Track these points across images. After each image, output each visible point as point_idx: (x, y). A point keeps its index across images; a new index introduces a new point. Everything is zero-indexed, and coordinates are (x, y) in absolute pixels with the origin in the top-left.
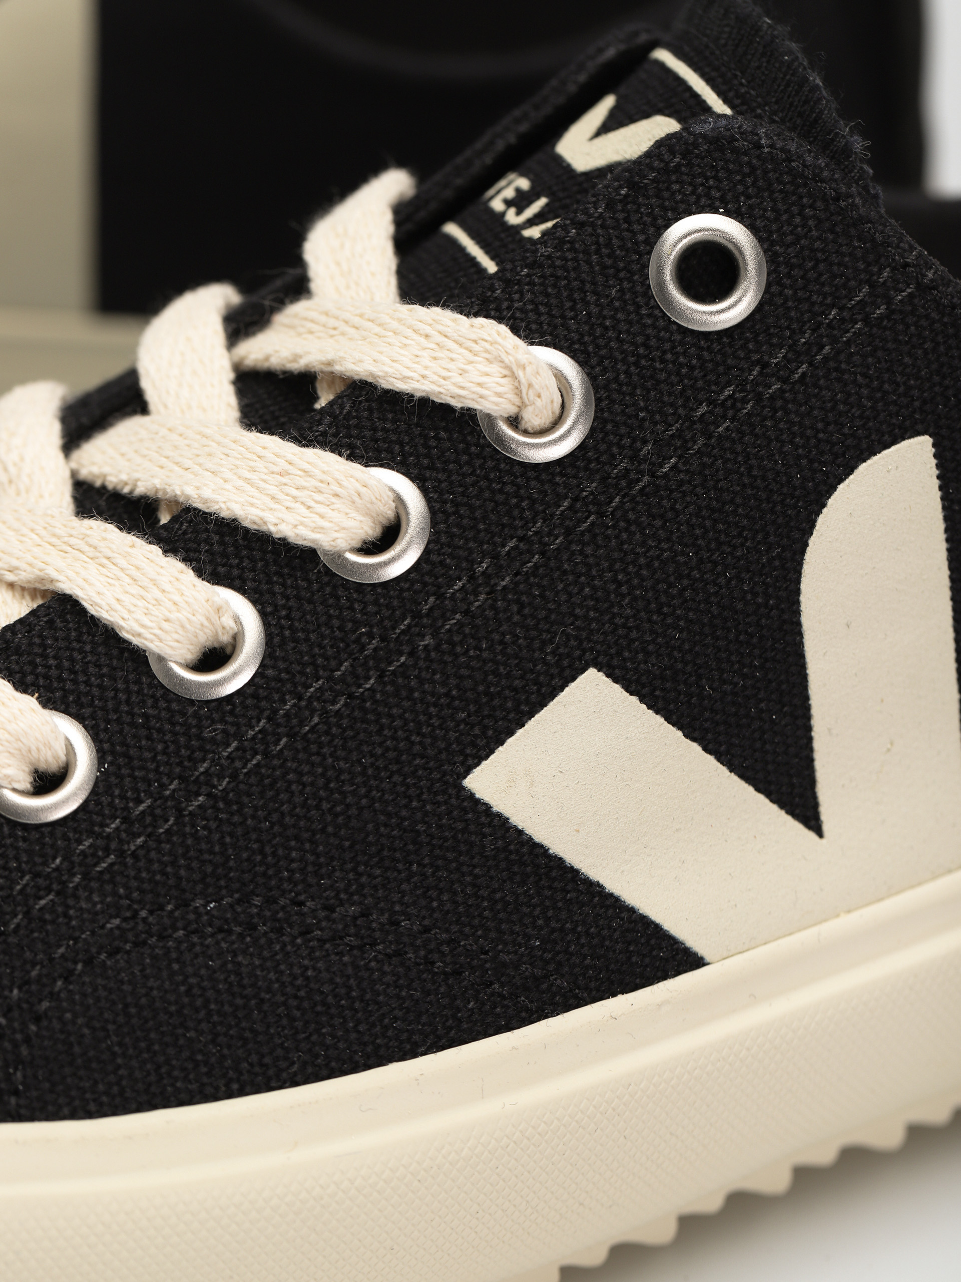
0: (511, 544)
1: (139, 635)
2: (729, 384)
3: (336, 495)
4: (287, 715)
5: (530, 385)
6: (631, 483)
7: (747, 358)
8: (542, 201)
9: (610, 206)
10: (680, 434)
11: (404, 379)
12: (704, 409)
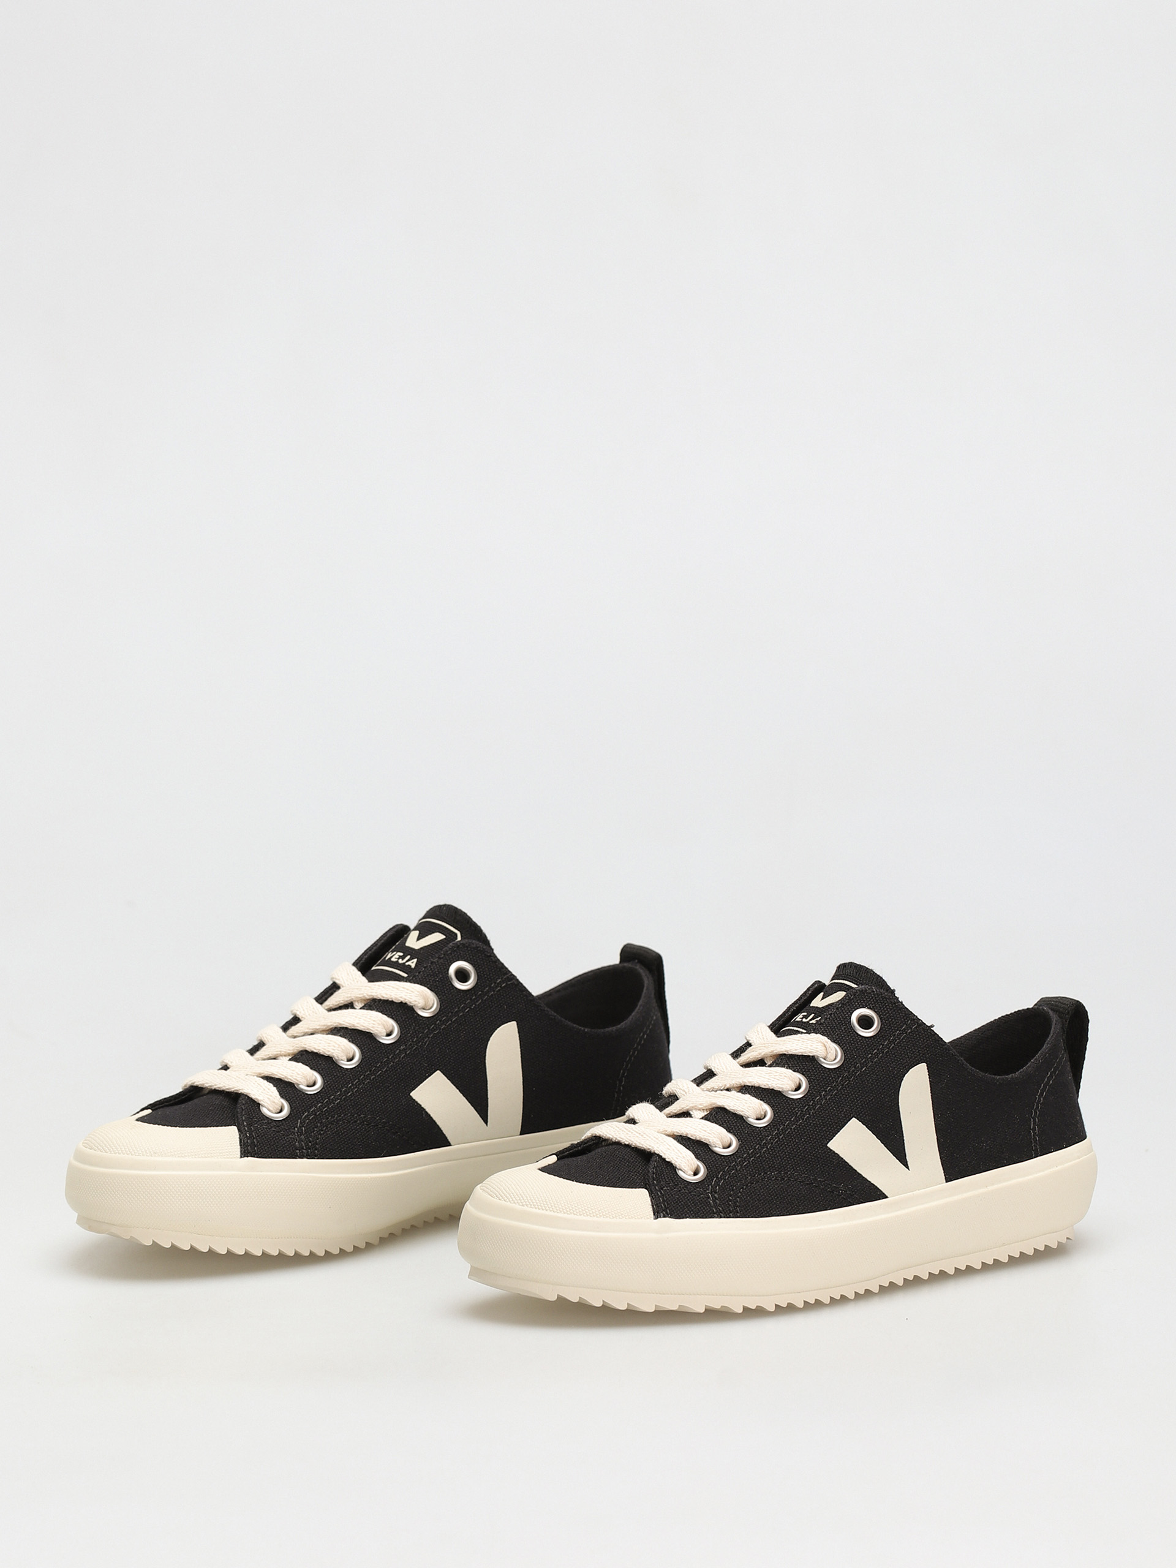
0: (829, 1088)
1: (743, 1111)
2: (875, 1049)
3: (785, 1076)
4: (782, 1129)
5: (830, 1047)
6: (856, 1073)
7: (878, 1043)
8: (813, 1015)
9: (837, 1009)
10: (865, 1061)
11: (796, 1050)
12: (870, 1055)
